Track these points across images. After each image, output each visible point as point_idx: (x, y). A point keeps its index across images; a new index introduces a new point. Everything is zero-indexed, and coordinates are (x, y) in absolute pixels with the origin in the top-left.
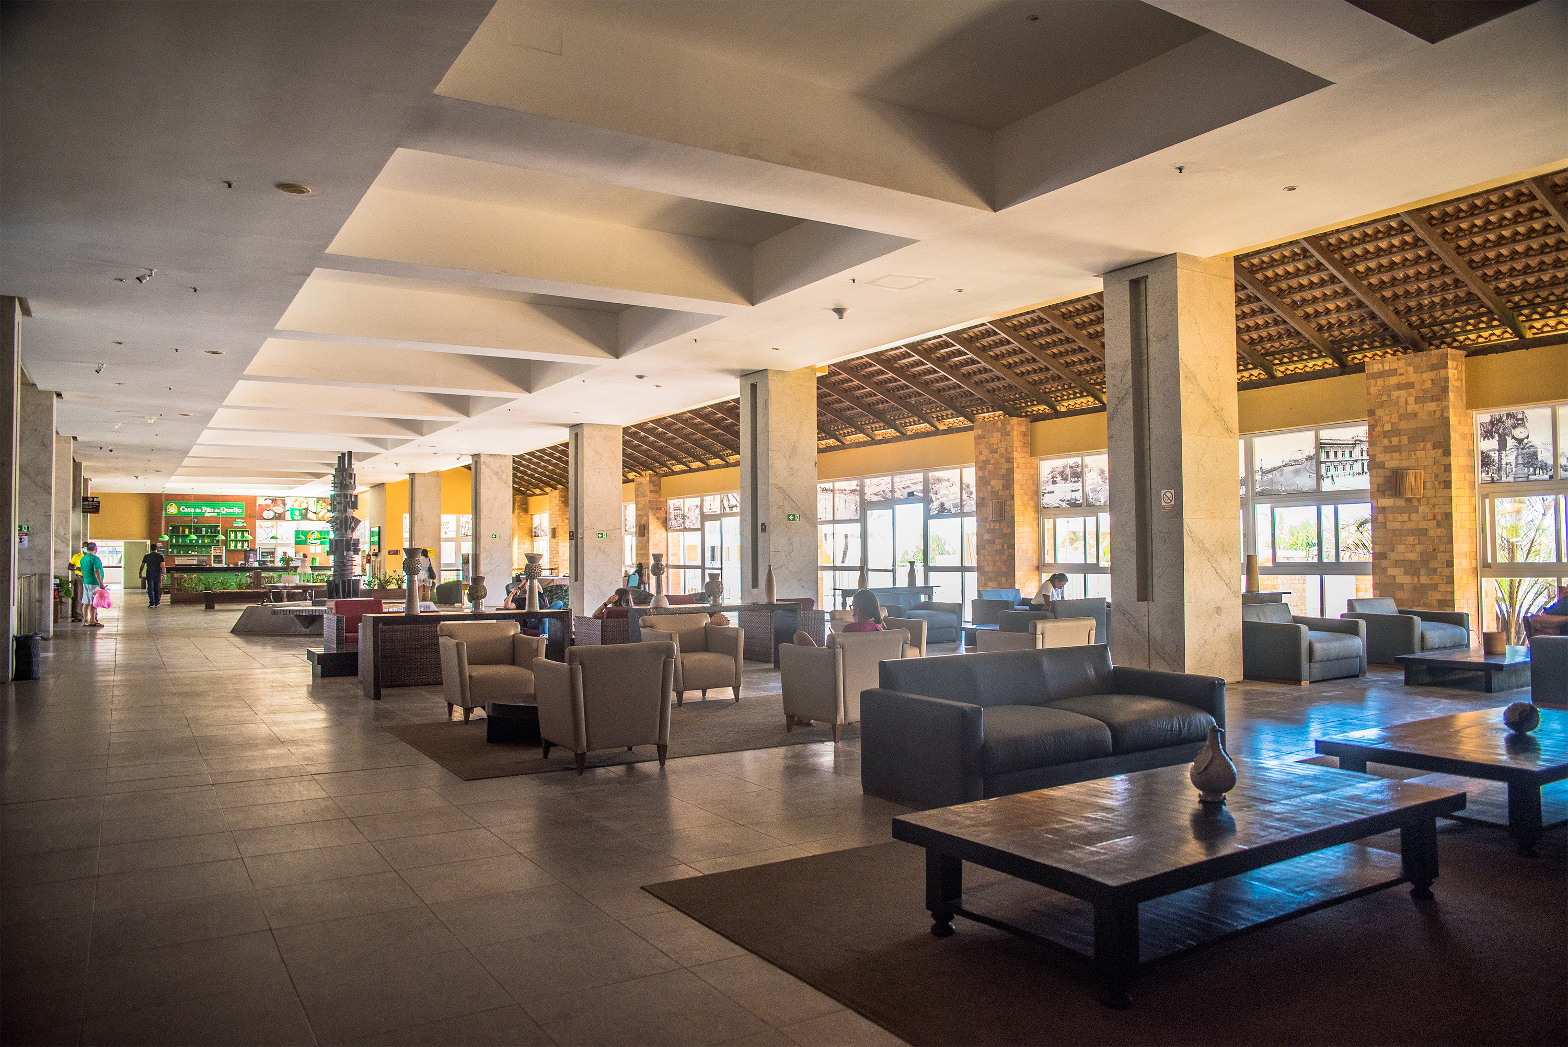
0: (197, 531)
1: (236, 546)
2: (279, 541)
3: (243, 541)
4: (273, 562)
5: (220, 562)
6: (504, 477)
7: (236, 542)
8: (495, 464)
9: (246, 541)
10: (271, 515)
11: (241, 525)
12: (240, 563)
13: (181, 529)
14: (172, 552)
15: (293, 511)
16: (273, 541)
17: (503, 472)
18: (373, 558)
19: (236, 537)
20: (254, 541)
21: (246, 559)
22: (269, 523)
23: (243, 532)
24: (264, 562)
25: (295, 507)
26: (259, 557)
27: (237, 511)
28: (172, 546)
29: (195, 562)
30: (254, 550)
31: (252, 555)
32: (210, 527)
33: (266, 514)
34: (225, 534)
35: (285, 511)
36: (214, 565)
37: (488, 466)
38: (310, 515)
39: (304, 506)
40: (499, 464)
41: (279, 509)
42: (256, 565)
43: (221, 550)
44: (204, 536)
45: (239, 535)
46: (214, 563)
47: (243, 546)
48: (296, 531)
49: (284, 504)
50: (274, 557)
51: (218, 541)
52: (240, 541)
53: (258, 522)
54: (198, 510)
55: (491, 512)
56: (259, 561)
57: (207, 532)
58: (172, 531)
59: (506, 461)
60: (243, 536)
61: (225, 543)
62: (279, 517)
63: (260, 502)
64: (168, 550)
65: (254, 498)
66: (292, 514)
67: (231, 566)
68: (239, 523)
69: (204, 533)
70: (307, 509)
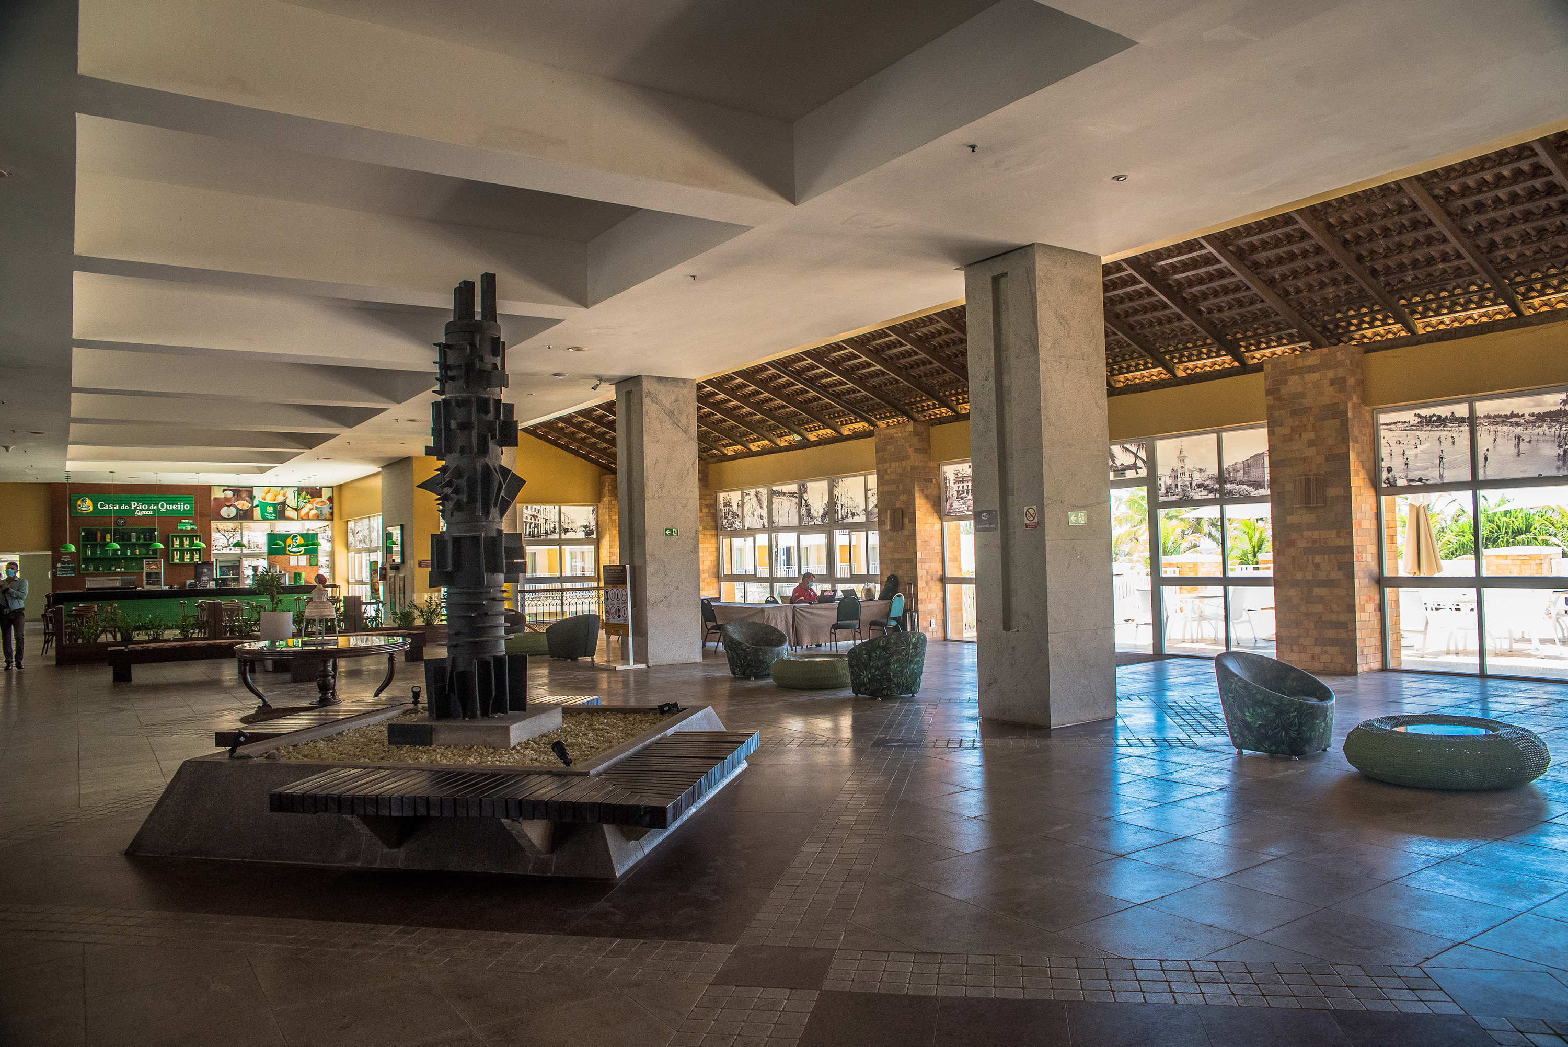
0: (122, 537)
1: (182, 558)
2: (245, 551)
3: (192, 552)
4: (237, 580)
5: (158, 582)
6: (684, 421)
7: (183, 552)
8: (667, 396)
9: (196, 550)
10: (233, 512)
11: (189, 527)
12: (188, 582)
13: (99, 535)
14: (87, 568)
15: (264, 506)
16: (238, 550)
17: (680, 412)
18: (391, 573)
19: (182, 544)
20: (208, 550)
21: (198, 577)
22: (230, 525)
23: (191, 538)
24: (224, 581)
25: (267, 501)
26: (217, 574)
27: (183, 507)
28: (87, 560)
29: (118, 584)
30: (208, 564)
31: (205, 571)
32: (143, 532)
33: (224, 512)
34: (167, 542)
35: (252, 507)
36: (147, 588)
37: (655, 400)
38: (289, 513)
39: (280, 499)
40: (673, 397)
41: (244, 505)
42: (212, 585)
43: (158, 565)
44: (134, 545)
45: (186, 542)
46: (147, 584)
47: (192, 558)
48: (269, 535)
49: (252, 497)
50: (238, 574)
51: (155, 551)
52: (187, 550)
53: (214, 524)
54: (123, 507)
55: (662, 487)
56: (216, 580)
57: (138, 539)
58: (86, 538)
59: (686, 391)
60: (192, 543)
61: (167, 554)
62: (245, 516)
63: (217, 494)
64: (79, 566)
65: (208, 489)
66: (263, 511)
67: (176, 587)
68: (187, 525)
69: (134, 540)
70: (284, 504)
